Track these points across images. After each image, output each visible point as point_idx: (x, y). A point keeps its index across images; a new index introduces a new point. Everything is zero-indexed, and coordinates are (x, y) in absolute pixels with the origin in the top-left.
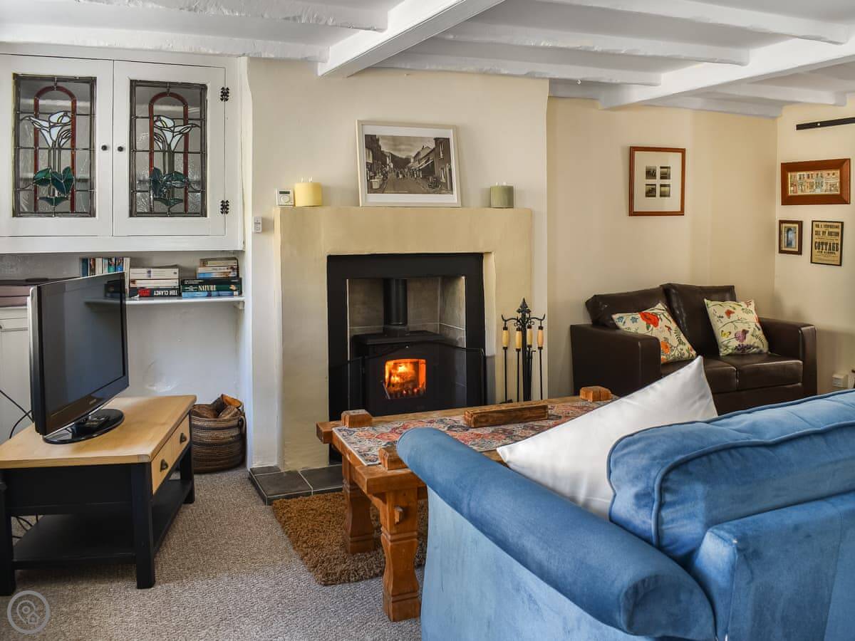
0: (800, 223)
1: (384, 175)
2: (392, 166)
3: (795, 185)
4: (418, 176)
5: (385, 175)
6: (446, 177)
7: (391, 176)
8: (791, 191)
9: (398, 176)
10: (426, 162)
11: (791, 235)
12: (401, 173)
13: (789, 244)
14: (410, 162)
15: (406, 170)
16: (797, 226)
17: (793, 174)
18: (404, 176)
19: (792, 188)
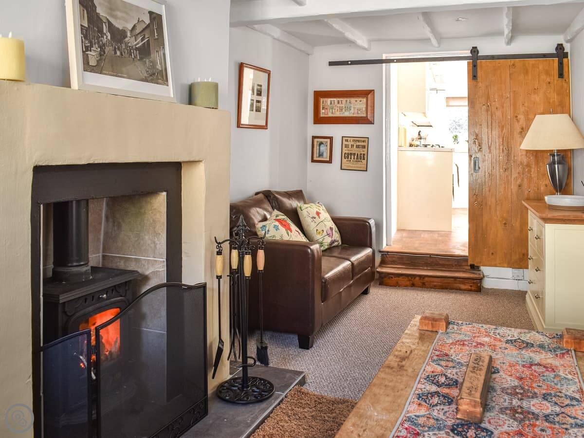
0: (331, 138)
1: (100, 47)
2: (109, 37)
3: (327, 109)
4: (135, 57)
5: (102, 47)
6: (161, 64)
7: (108, 49)
8: (323, 113)
9: (116, 53)
10: (142, 40)
11: (323, 148)
12: (119, 49)
13: (321, 155)
14: (126, 37)
15: (123, 46)
16: (328, 140)
17: (325, 100)
18: (121, 54)
19: (323, 111)
